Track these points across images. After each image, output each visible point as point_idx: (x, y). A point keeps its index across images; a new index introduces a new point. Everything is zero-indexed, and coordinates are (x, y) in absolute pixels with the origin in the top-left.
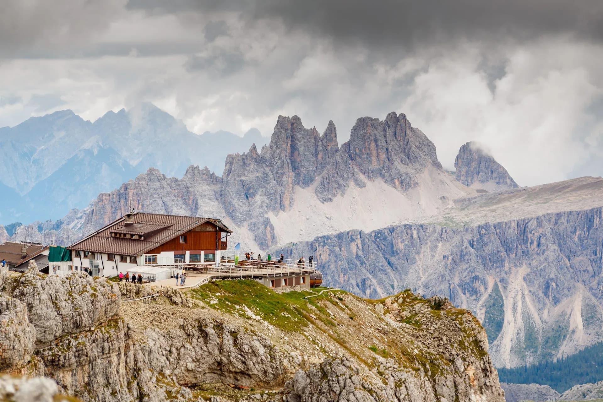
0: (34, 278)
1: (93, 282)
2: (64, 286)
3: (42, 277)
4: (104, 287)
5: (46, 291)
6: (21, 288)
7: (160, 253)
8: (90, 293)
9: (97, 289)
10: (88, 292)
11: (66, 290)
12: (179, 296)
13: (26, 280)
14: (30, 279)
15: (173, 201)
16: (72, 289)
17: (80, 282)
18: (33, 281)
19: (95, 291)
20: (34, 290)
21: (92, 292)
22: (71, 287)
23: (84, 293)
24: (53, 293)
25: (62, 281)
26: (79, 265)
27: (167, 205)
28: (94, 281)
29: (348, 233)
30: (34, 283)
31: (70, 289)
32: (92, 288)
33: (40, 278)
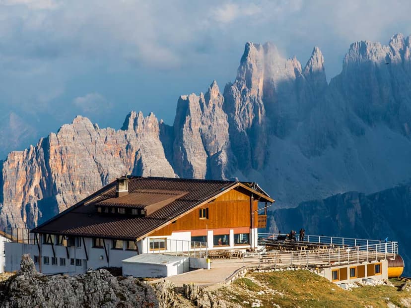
0: (31, 283)
1: (118, 285)
2: (76, 294)
3: (43, 281)
4: (134, 292)
5: (50, 303)
6: (12, 299)
7: (170, 234)
8: (116, 303)
9: (126, 295)
10: (112, 301)
11: (80, 300)
12: (206, 297)
13: (19, 286)
14: (25, 284)
15: (109, 160)
16: (88, 298)
17: (99, 286)
18: (31, 286)
19: (122, 299)
20: (33, 301)
21: (119, 300)
22: (86, 294)
23: (108, 303)
24: (61, 305)
25: (73, 286)
26: (51, 256)
27: (100, 165)
28: (119, 283)
29: (344, 195)
30: (32, 290)
31: (86, 298)
32: (118, 295)
33: (41, 282)
